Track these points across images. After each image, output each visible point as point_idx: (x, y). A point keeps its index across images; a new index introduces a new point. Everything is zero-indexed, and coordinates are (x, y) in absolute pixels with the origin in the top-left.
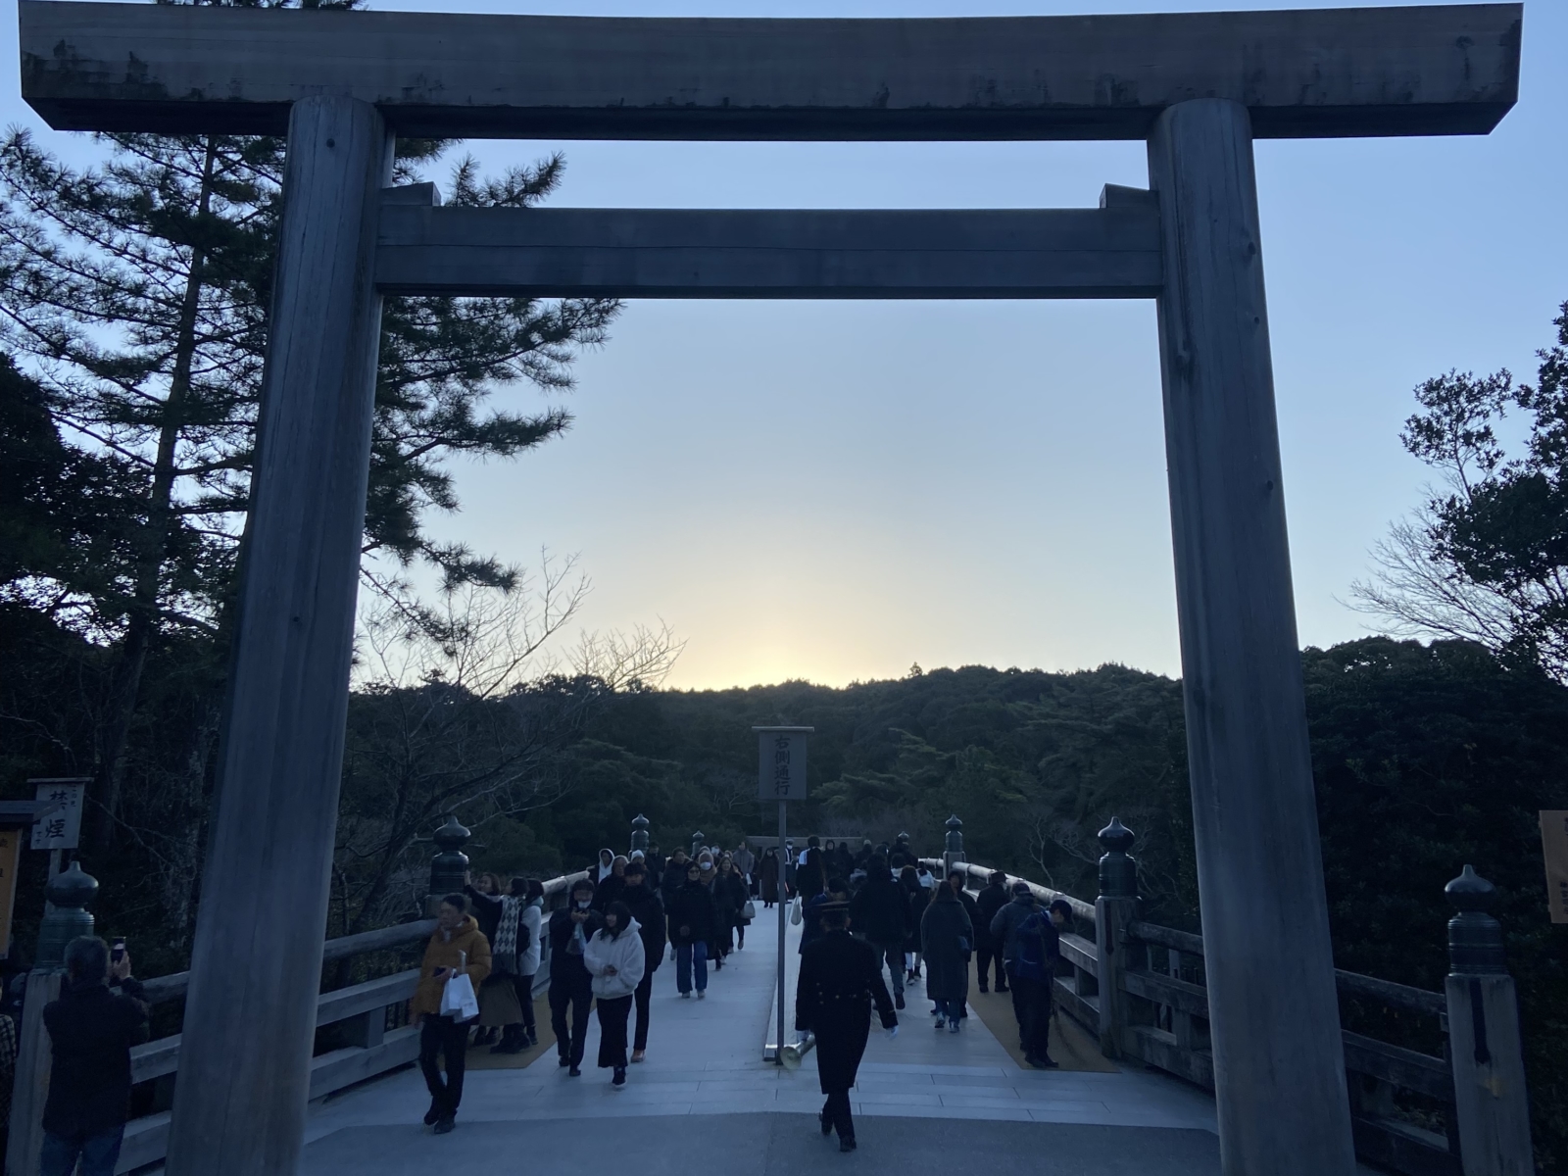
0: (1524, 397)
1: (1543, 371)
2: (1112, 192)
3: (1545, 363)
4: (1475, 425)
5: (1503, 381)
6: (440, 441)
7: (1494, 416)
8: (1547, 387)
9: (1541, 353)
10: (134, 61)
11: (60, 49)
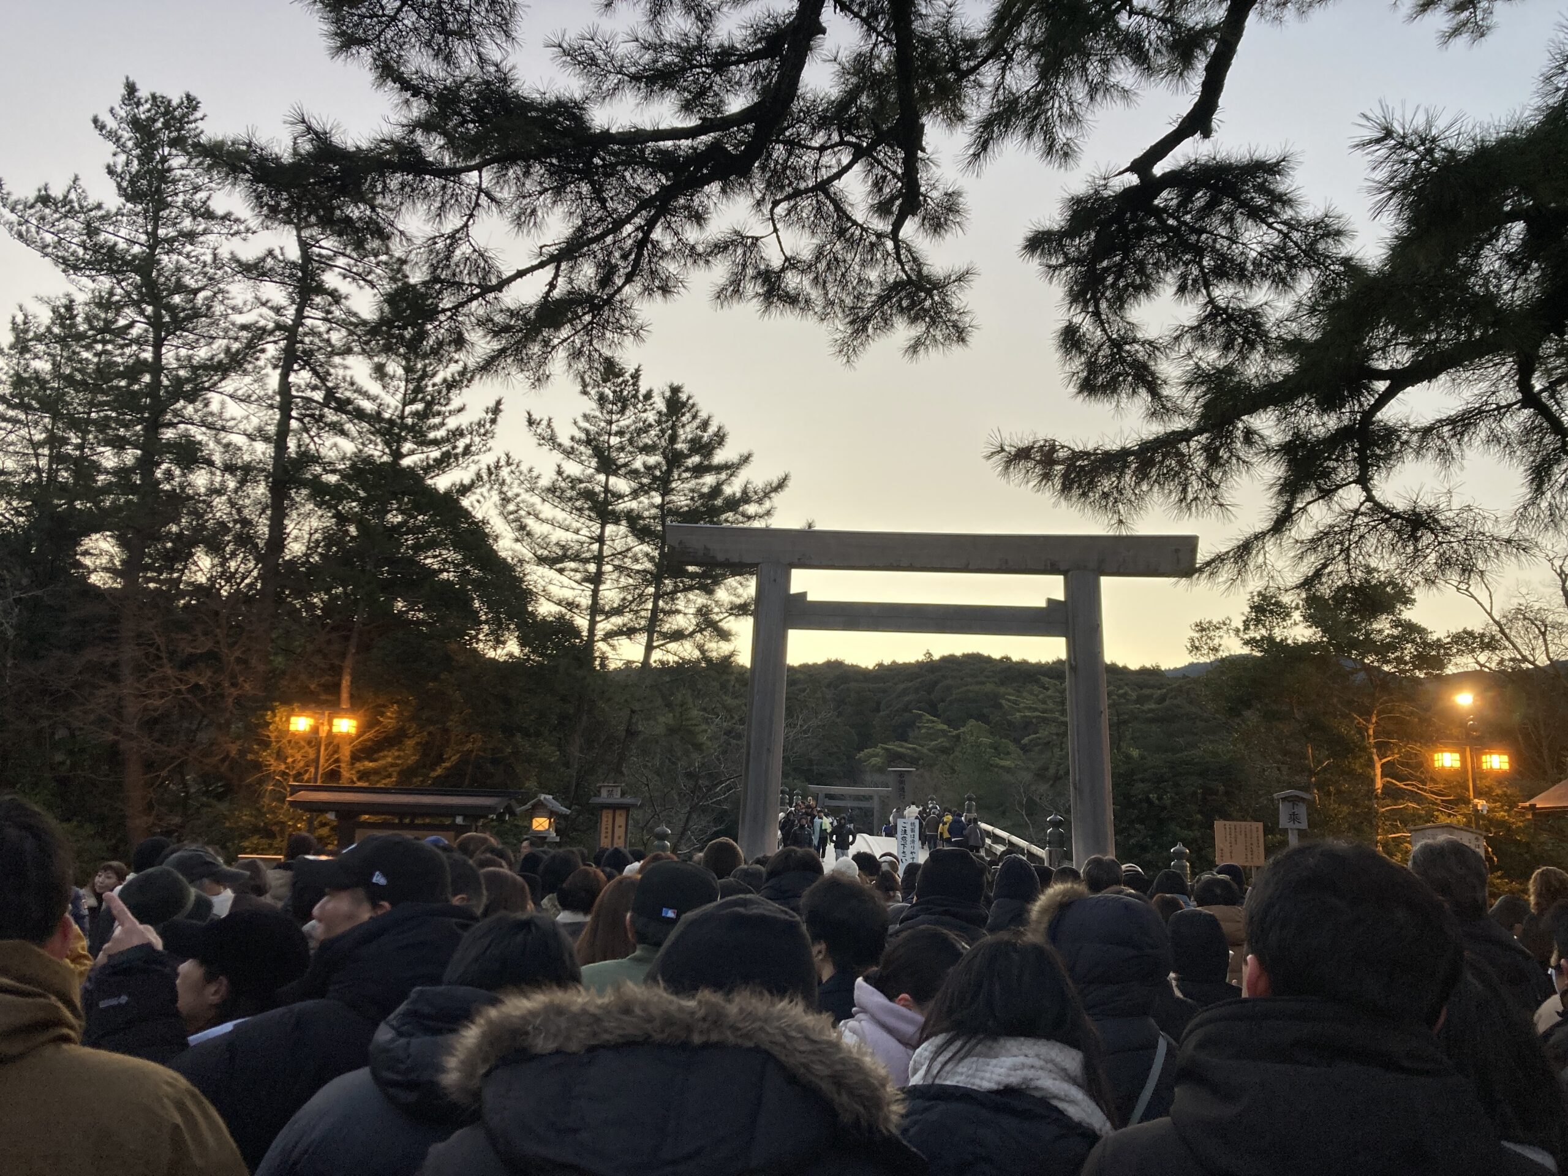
0: (1237, 631)
1: (1244, 622)
2: (1050, 601)
3: (1244, 618)
4: (1217, 641)
5: (1228, 622)
6: (731, 614)
7: (1226, 636)
8: (1247, 628)
9: (1243, 614)
10: (706, 548)
11: (680, 543)
